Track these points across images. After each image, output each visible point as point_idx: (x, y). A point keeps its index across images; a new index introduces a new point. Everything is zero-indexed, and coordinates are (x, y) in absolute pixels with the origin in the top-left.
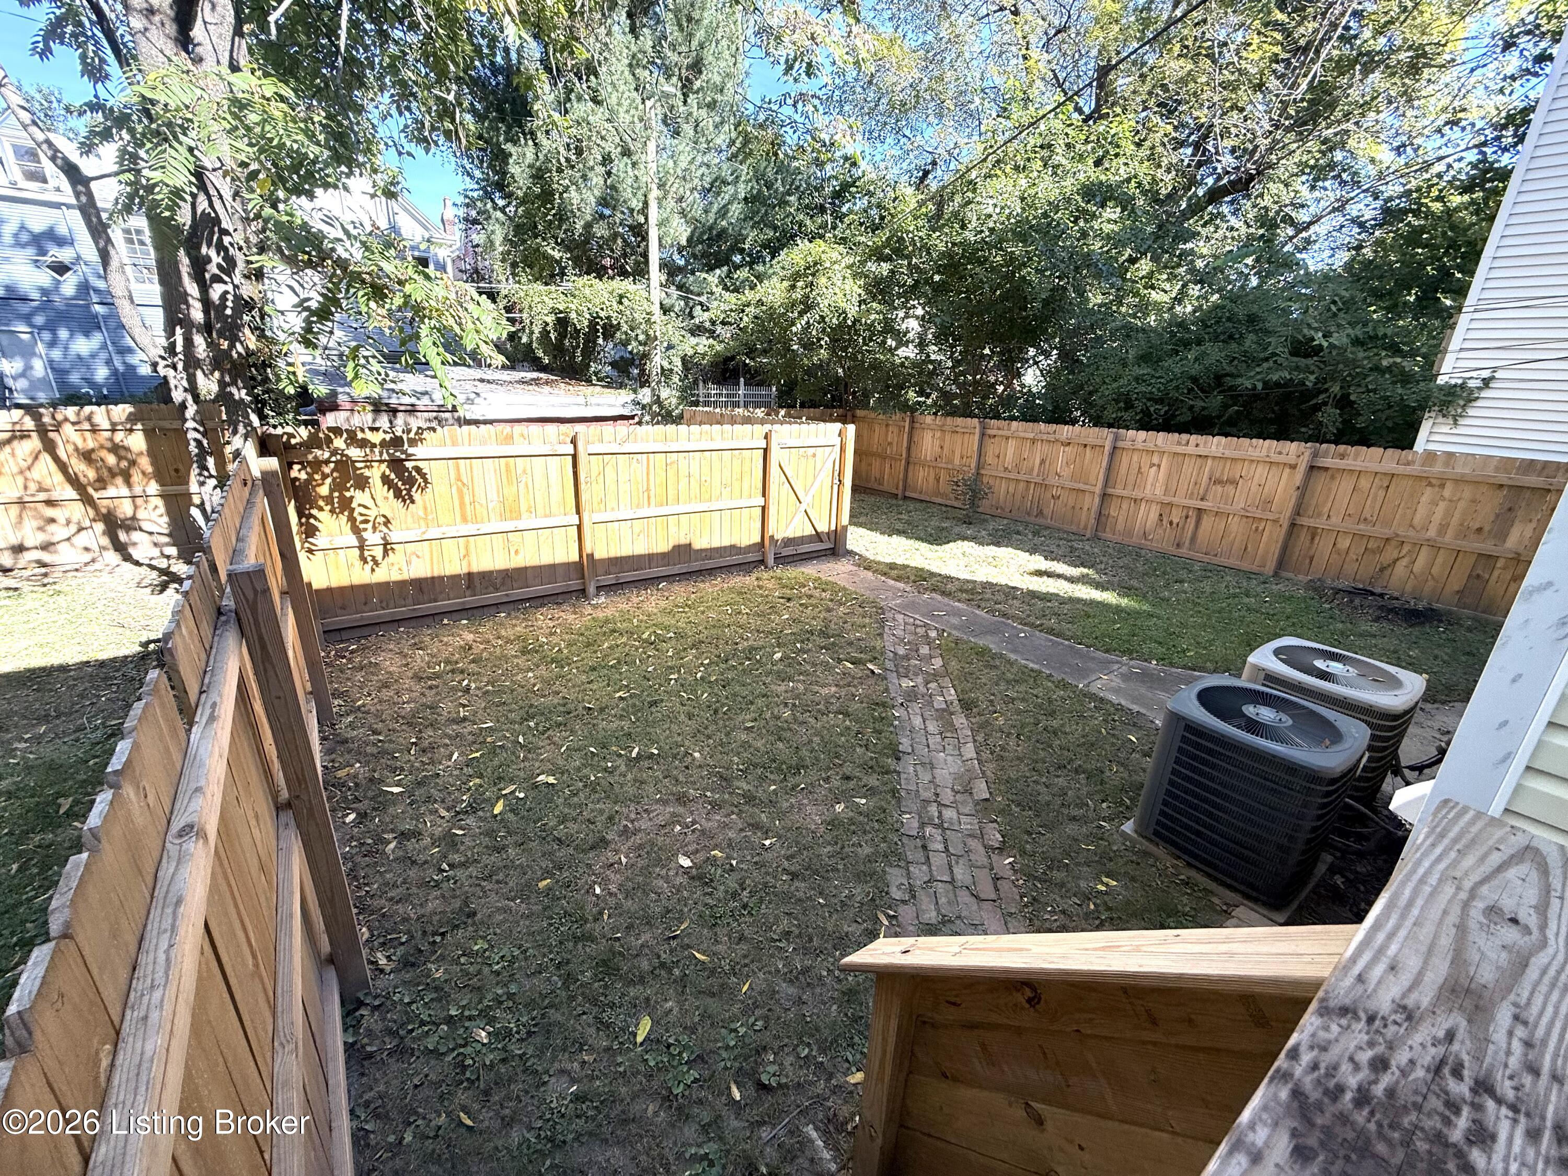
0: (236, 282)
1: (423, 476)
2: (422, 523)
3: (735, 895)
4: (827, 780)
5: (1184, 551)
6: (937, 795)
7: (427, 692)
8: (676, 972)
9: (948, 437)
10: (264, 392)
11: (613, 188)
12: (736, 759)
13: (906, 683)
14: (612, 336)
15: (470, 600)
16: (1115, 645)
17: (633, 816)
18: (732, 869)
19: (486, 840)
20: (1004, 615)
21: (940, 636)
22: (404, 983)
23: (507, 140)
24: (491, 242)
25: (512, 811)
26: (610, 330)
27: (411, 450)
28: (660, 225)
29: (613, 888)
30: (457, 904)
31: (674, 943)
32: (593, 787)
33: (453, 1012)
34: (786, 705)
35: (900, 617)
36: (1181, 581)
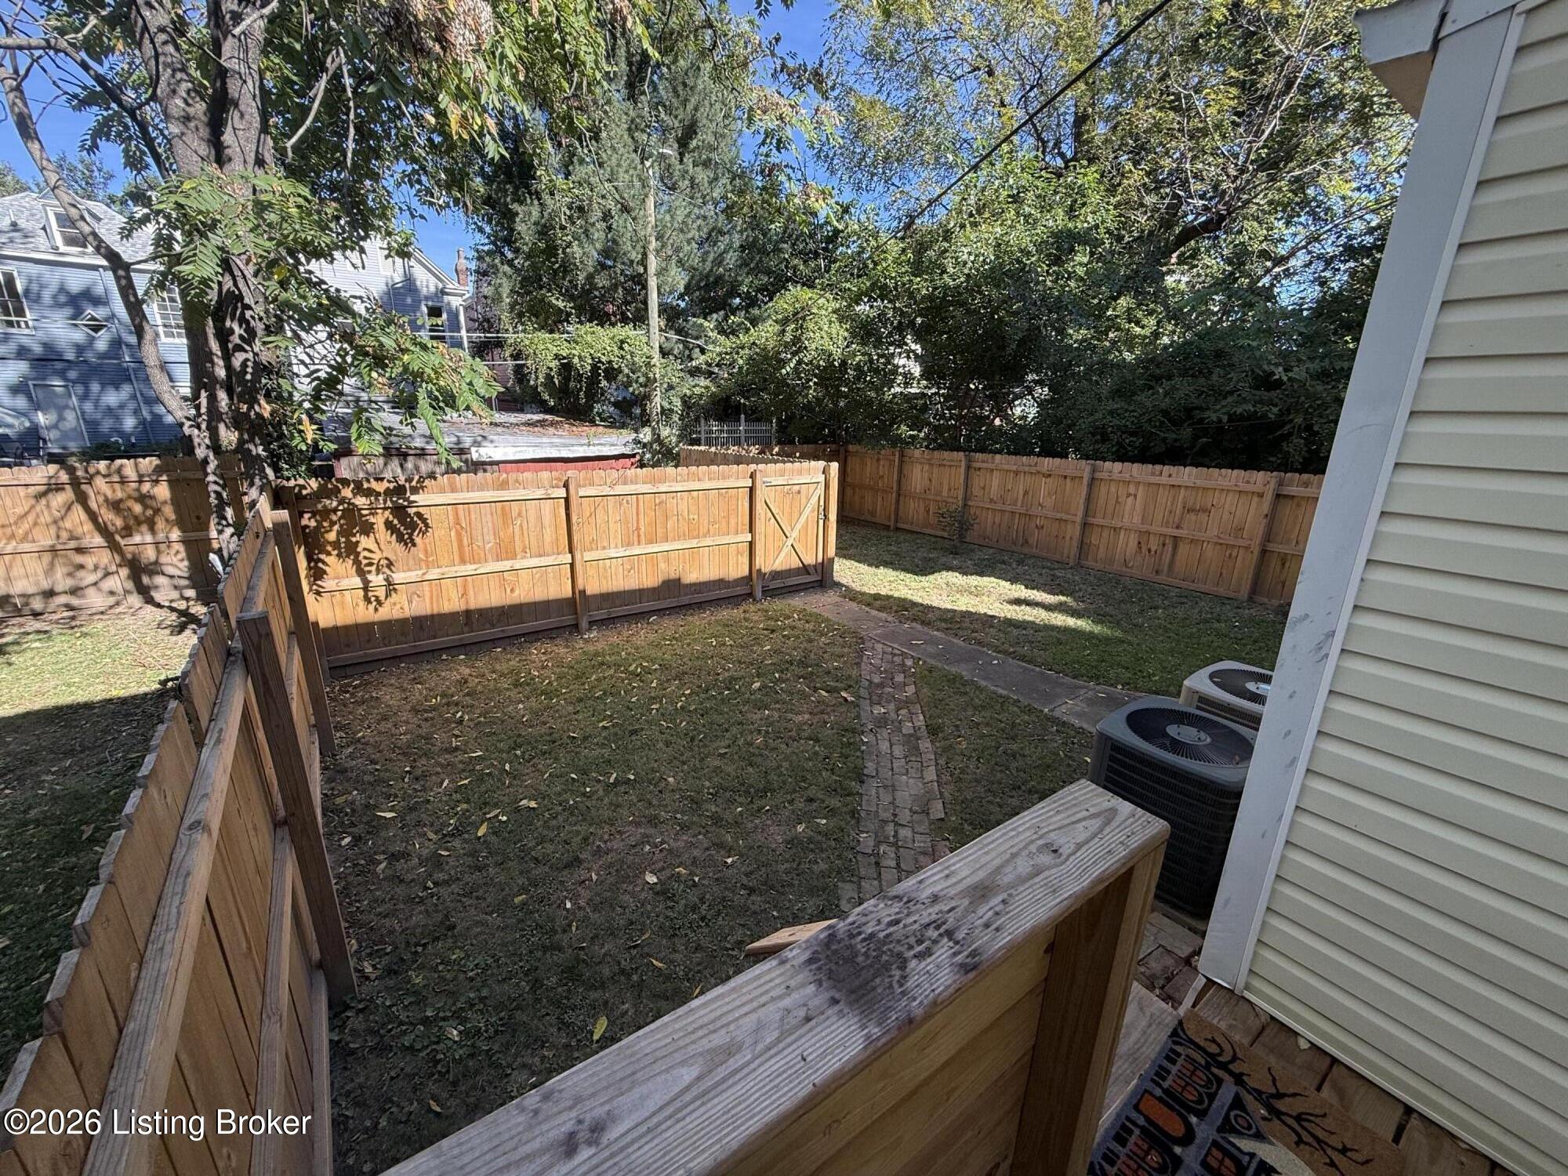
0: (256, 349)
1: (424, 521)
2: (423, 565)
3: (694, 909)
4: (791, 802)
5: (1162, 578)
6: (895, 815)
7: (423, 724)
8: (635, 977)
9: (935, 470)
10: (280, 447)
11: (614, 241)
12: (707, 784)
13: (879, 710)
14: (615, 379)
15: (468, 636)
16: (1083, 671)
17: (606, 837)
18: (695, 885)
19: (469, 860)
20: (980, 643)
21: (916, 664)
22: (387, 988)
23: (513, 201)
24: (499, 294)
25: (495, 833)
26: (612, 373)
27: (413, 498)
28: (658, 274)
29: (582, 903)
30: (439, 917)
31: (634, 952)
32: (571, 811)
33: (429, 1013)
34: (760, 731)
35: (879, 647)
36: (1156, 608)
